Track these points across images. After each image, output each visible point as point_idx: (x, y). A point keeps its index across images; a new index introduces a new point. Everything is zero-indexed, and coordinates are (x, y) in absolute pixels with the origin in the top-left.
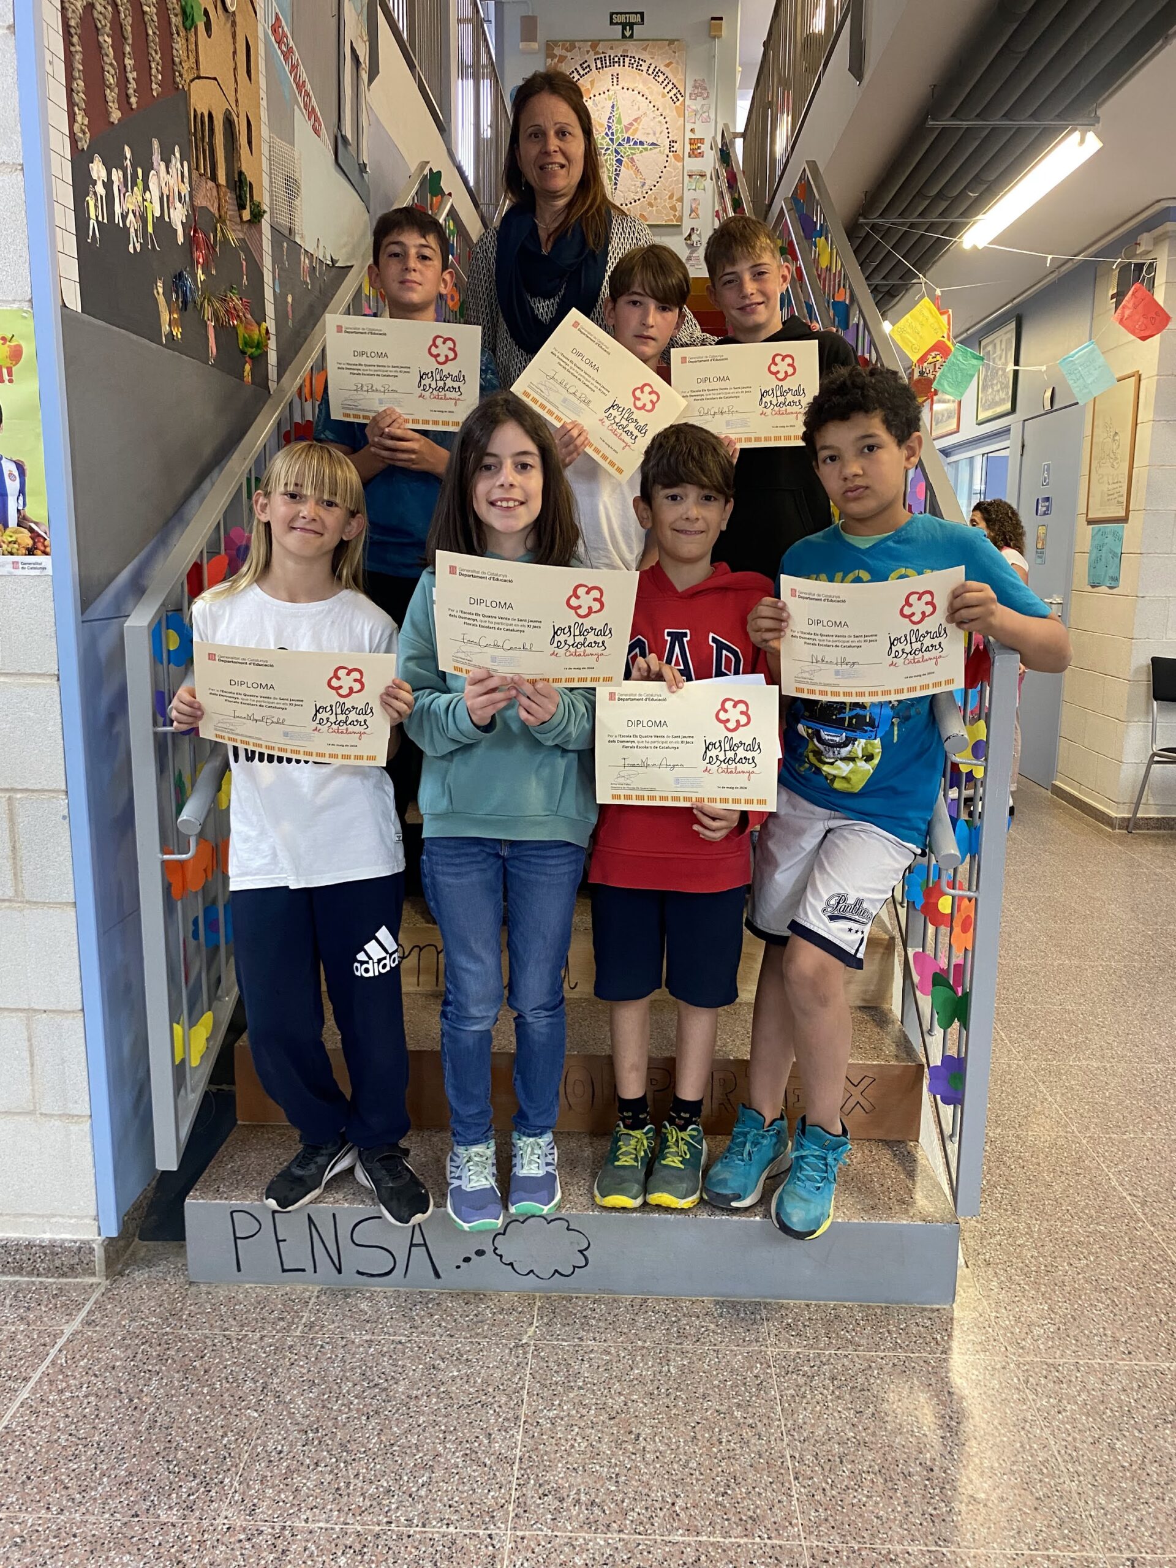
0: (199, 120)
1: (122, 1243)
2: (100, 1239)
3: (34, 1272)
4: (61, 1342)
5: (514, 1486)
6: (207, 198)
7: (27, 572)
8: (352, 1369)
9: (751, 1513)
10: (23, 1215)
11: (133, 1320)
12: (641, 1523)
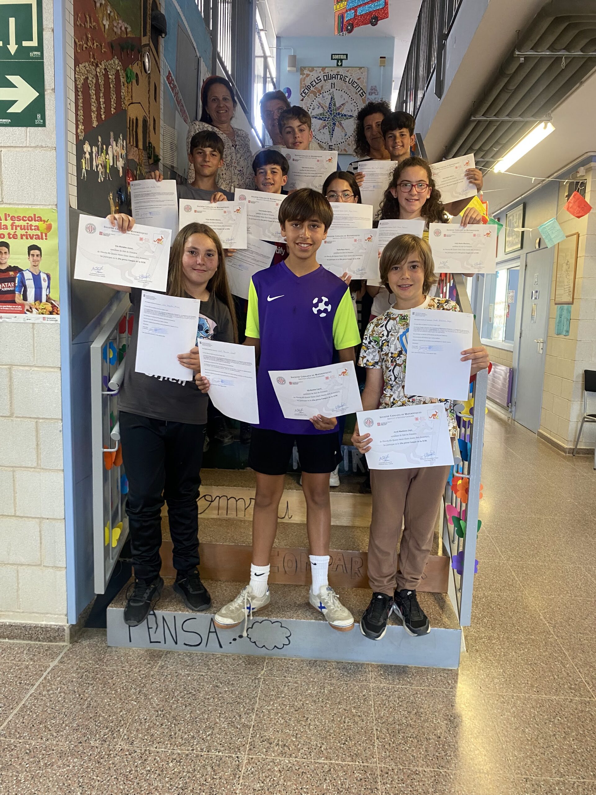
0: (131, 122)
1: (77, 628)
2: (68, 625)
3: (37, 639)
4: (49, 670)
5: (250, 737)
6: (134, 155)
7: (49, 322)
8: (180, 686)
9: (355, 752)
10: (33, 613)
11: (82, 661)
12: (306, 754)
